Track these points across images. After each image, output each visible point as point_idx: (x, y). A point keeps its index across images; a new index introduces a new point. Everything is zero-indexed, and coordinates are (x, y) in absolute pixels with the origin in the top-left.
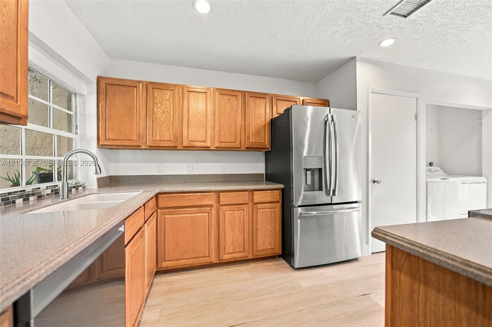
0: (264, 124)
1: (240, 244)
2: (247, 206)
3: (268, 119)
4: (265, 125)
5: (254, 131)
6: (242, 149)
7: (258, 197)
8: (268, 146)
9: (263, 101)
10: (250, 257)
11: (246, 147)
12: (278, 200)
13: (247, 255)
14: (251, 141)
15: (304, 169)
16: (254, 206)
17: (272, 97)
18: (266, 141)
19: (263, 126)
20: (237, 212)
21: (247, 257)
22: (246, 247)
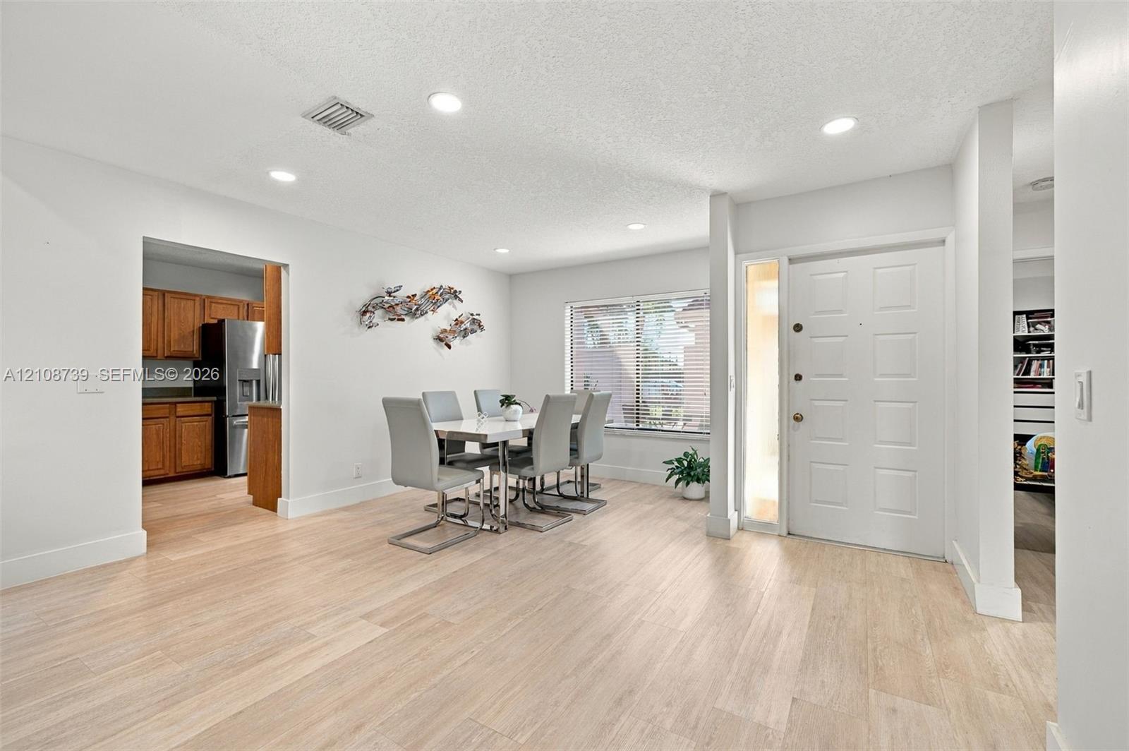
0: (192, 329)
1: (158, 460)
2: (168, 419)
3: (198, 324)
4: (193, 331)
5: (177, 337)
6: (158, 358)
7: (181, 410)
8: (197, 356)
9: (190, 303)
10: (171, 474)
11: (166, 355)
12: (210, 412)
13: (168, 472)
14: (172, 349)
15: (239, 380)
16: (178, 419)
17: (204, 300)
18: (194, 347)
19: (189, 333)
20: (154, 426)
21: (167, 474)
22: (167, 464)
